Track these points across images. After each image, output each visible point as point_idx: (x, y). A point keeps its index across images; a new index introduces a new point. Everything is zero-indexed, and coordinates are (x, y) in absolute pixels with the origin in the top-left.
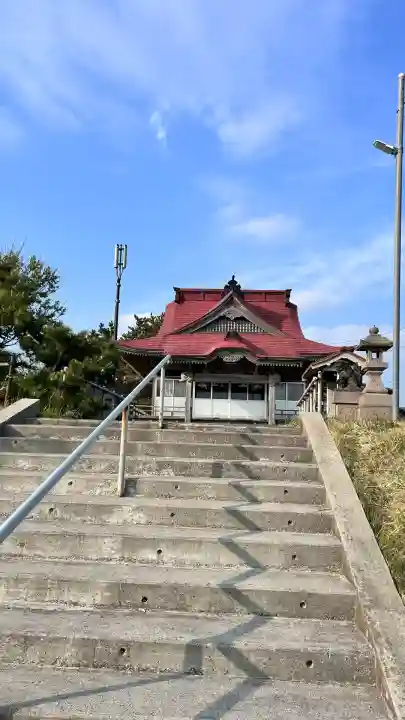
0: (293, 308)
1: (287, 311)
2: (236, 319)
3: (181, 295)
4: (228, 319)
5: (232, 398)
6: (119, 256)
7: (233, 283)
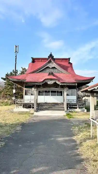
0: (71, 64)
1: (69, 65)
2: (52, 68)
3: (34, 60)
4: (50, 68)
5: (51, 95)
6: (16, 49)
7: (51, 55)
